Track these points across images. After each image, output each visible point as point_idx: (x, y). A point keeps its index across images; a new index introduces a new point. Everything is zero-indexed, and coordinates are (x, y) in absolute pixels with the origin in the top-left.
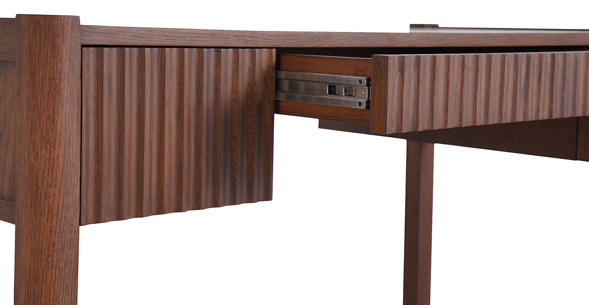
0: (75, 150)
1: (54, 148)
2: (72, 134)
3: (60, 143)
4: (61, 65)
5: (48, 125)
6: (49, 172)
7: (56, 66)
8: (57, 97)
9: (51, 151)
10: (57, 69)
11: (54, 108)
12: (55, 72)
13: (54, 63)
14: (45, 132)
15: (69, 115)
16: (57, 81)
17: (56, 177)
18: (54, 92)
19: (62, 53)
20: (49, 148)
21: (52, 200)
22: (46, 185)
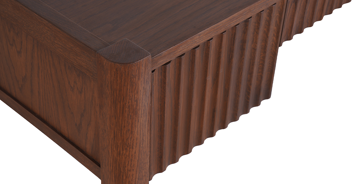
0: (146, 143)
1: (133, 148)
2: (145, 134)
3: (136, 144)
4: (137, 96)
5: (128, 135)
6: (128, 163)
7: (133, 97)
8: (134, 116)
9: (130, 151)
10: (134, 99)
11: (132, 124)
12: (133, 101)
13: (132, 96)
14: (125, 139)
15: (143, 124)
16: (134, 107)
17: (134, 164)
18: (133, 114)
19: (138, 86)
20: (129, 149)
21: (131, 178)
22: (126, 171)
